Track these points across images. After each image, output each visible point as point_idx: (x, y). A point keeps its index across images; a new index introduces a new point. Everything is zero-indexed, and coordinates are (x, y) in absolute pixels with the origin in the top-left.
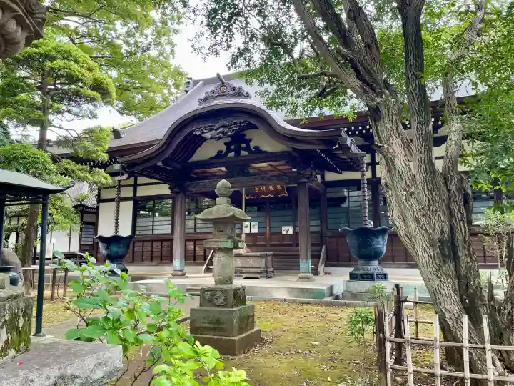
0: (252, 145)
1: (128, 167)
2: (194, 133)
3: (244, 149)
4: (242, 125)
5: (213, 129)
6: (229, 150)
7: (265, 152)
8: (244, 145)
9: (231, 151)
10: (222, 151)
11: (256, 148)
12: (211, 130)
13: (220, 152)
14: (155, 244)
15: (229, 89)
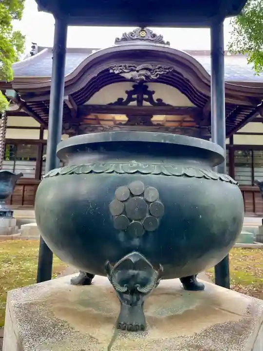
0: (155, 97)
1: (23, 97)
2: (111, 71)
3: (146, 100)
4: (168, 71)
5: (135, 70)
6: (130, 99)
7: (168, 105)
8: (146, 96)
9: (133, 100)
10: (122, 99)
11: (159, 100)
12: (132, 70)
13: (120, 100)
14: (27, 188)
15: (149, 35)
